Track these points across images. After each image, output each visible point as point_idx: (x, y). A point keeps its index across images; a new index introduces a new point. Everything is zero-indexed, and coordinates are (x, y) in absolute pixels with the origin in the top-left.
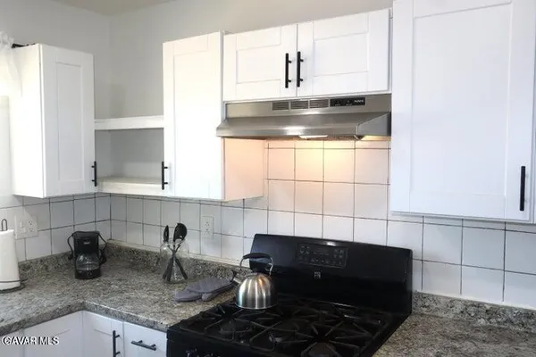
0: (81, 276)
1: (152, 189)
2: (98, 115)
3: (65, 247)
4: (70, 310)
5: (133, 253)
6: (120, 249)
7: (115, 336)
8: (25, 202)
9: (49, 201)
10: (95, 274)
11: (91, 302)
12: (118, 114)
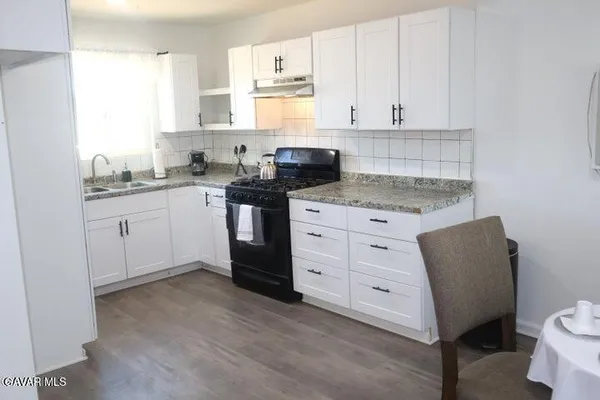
0: (195, 174)
1: (225, 127)
2: (202, 87)
3: (187, 161)
4: (188, 184)
5: (224, 165)
6: (218, 164)
7: (207, 195)
8: (167, 135)
9: (179, 135)
10: (203, 173)
11: (197, 181)
12: (215, 87)
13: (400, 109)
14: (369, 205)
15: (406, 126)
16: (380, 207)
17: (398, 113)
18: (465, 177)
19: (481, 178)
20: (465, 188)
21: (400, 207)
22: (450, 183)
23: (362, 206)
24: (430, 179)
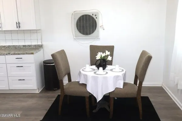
13: (19, 23)
14: (14, 54)
15: (21, 29)
16: (19, 54)
17: (18, 25)
18: (40, 43)
19: (44, 43)
20: (40, 47)
21: (26, 53)
22: (35, 45)
23: (12, 54)
24: (28, 45)
